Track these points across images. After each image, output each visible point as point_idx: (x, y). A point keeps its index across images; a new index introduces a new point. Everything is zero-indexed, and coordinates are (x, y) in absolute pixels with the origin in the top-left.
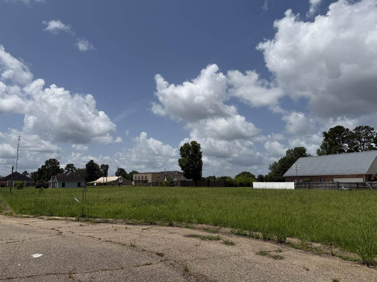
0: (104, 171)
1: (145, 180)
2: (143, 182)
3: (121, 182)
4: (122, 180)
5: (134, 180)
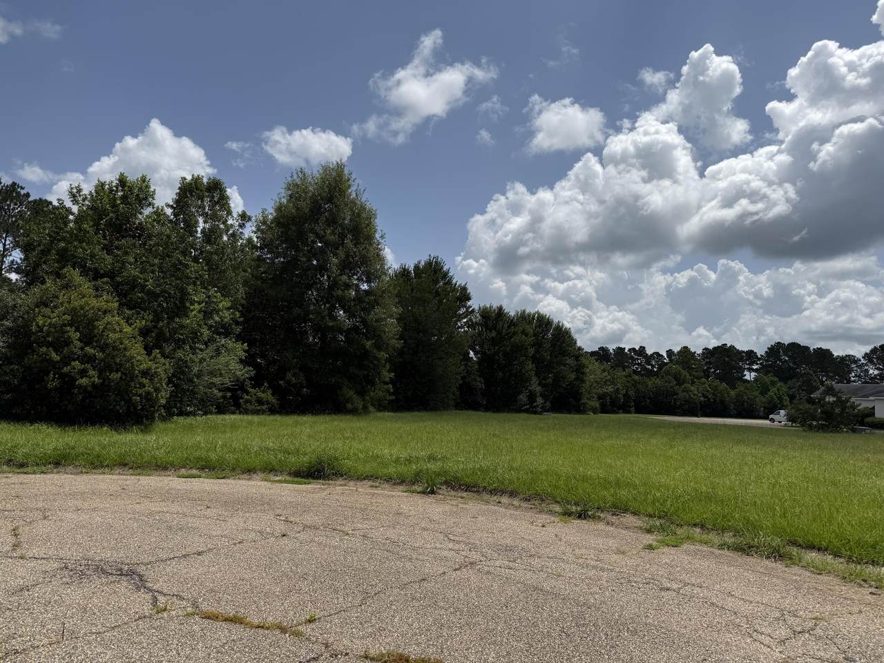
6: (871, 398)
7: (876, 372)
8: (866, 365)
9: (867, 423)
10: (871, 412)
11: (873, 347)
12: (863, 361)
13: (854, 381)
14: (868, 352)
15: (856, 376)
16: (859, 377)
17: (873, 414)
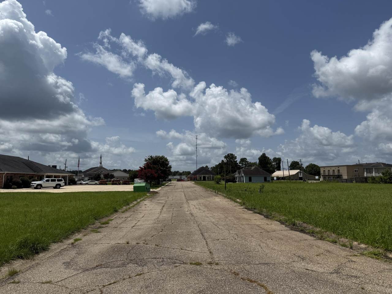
0: (278, 164)
1: (337, 174)
2: (336, 176)
3: (301, 176)
4: (301, 174)
5: (323, 175)
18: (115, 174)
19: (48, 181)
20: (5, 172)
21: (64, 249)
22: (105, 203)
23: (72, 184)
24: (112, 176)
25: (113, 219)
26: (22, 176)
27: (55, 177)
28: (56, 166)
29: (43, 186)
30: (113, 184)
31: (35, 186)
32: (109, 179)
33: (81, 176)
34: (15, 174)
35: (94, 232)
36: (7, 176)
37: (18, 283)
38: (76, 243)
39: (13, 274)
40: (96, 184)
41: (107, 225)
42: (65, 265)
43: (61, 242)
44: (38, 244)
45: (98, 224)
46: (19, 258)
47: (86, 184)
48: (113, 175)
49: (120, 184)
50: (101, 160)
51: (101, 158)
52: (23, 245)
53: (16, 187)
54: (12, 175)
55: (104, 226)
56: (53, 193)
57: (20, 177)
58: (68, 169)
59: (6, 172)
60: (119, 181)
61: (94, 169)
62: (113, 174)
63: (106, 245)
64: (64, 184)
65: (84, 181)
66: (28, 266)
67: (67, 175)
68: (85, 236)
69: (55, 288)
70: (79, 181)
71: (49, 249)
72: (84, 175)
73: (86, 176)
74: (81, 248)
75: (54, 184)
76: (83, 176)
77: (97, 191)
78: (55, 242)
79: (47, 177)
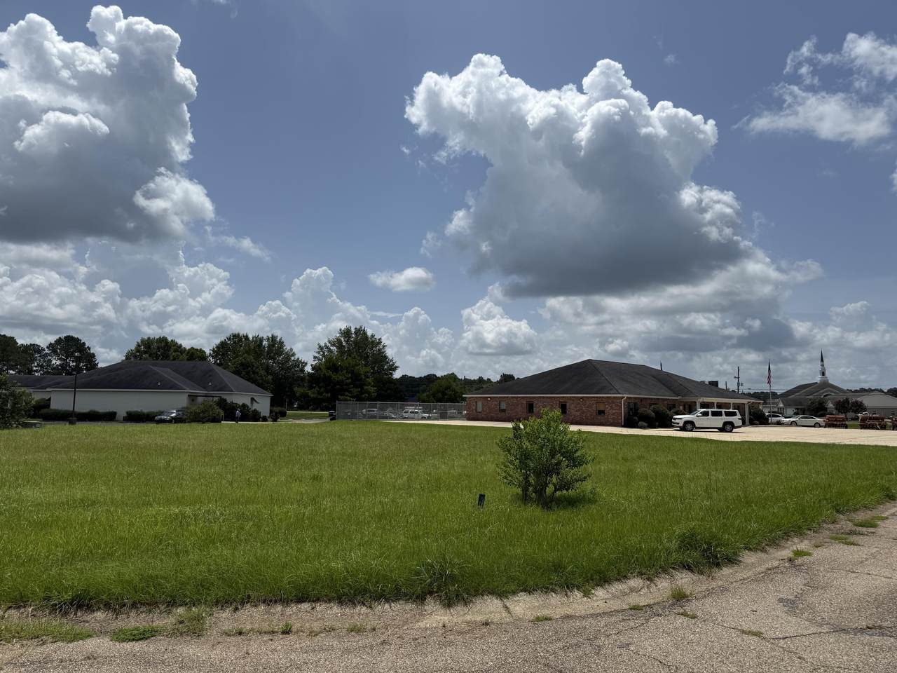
6: (48, 390)
7: (59, 362)
8: (49, 355)
9: (42, 414)
10: (46, 403)
11: (58, 337)
12: (47, 351)
13: (36, 371)
14: (53, 342)
15: (38, 366)
16: (42, 366)
17: (49, 406)
18: (867, 401)
19: (705, 414)
20: (624, 395)
21: (774, 569)
22: (855, 472)
23: (757, 422)
24: (859, 407)
25: (887, 518)
26: (654, 404)
27: (720, 406)
28: (717, 382)
29: (697, 426)
30: (864, 427)
31: (681, 425)
32: (851, 415)
33: (777, 404)
34: (642, 399)
35: (839, 542)
36: (629, 403)
37: (694, 617)
38: (800, 560)
39: (680, 597)
40: (816, 425)
41: (872, 530)
42: (784, 606)
43: (763, 550)
44: (717, 546)
45: (845, 524)
46: (684, 567)
47: (792, 424)
48: (861, 403)
49: (884, 427)
50: (823, 365)
51: (822, 360)
52: (688, 542)
53: (645, 424)
54: (637, 401)
55: (864, 530)
56: (722, 442)
57: (650, 405)
58: (744, 389)
59: (626, 396)
60: (883, 419)
61: (808, 389)
62: (859, 399)
63: (883, 579)
64: (740, 423)
65: (786, 418)
66: (704, 588)
67: (745, 401)
68: (817, 547)
69: (773, 650)
70: (774, 416)
71: (740, 561)
72: (783, 402)
73: (787, 405)
74: (815, 575)
75: (719, 422)
76: (781, 405)
77: (823, 441)
78: (750, 549)
79: (704, 405)
